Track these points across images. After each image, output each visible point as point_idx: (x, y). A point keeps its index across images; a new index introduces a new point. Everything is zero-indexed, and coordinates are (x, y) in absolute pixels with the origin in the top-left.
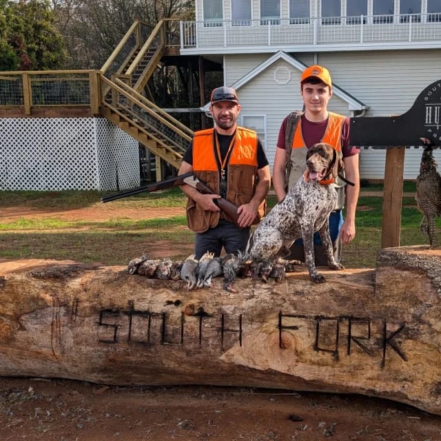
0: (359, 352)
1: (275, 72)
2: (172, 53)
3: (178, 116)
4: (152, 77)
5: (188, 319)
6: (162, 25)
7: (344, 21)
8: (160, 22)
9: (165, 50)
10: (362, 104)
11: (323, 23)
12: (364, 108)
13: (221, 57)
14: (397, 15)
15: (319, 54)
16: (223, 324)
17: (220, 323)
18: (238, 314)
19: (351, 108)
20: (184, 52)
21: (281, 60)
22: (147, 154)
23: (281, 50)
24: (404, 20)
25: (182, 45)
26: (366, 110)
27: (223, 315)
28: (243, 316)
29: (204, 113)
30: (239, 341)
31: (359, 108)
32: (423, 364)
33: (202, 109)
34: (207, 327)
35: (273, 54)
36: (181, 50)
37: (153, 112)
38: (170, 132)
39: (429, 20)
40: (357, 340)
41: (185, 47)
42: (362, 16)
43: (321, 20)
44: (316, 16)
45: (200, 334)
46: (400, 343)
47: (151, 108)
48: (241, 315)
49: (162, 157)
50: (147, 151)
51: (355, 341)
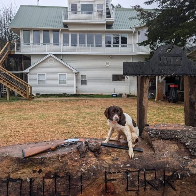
0: (151, 189)
1: (49, 60)
2: (12, 53)
3: (15, 74)
4: (4, 61)
5: (47, 180)
6: (8, 44)
7: (70, 45)
8: (8, 43)
9: (10, 52)
10: (77, 71)
11: (64, 46)
12: (78, 72)
13: (30, 55)
14: (86, 44)
15: (63, 55)
16: (70, 182)
17: (68, 181)
18: (79, 175)
19: (74, 72)
20: (16, 53)
21: (50, 56)
22: (4, 87)
23: (51, 53)
24: (89, 46)
25: (16, 51)
26: (78, 73)
27: (70, 176)
28: (82, 176)
29: (24, 73)
30: (80, 192)
31: (76, 72)
32: (185, 192)
33: (23, 72)
34: (60, 185)
35: (47, 54)
36: (15, 52)
37: (6, 73)
38: (11, 79)
39: (96, 46)
40: (149, 182)
41: (17, 51)
42: (76, 44)
43: (63, 44)
44: (61, 43)
45: (55, 190)
46: (173, 182)
47: (5, 71)
48: (81, 175)
49: (9, 87)
50: (3, 85)
51: (148, 183)
